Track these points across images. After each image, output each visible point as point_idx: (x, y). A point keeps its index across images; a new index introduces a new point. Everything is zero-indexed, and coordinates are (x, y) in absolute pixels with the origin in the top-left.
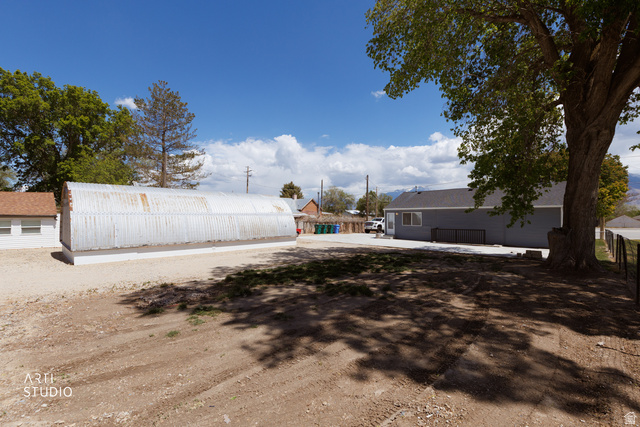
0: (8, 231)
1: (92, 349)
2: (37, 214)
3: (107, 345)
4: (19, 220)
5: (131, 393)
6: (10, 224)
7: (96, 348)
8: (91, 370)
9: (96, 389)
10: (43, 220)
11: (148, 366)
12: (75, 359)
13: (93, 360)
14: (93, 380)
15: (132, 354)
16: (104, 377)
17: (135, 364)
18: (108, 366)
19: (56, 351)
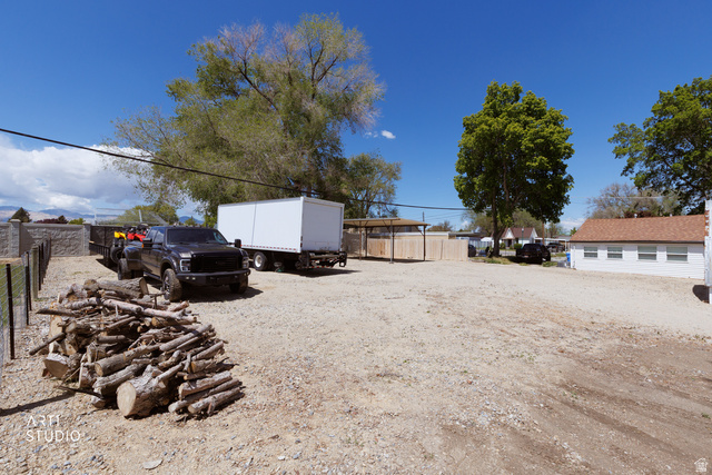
0: (654, 257)
1: (623, 390)
2: (683, 239)
3: (640, 396)
4: (664, 246)
5: (606, 449)
6: (655, 249)
7: (627, 391)
8: (597, 405)
9: (583, 421)
10: (690, 247)
11: (656, 441)
12: (598, 389)
13: (612, 399)
14: (591, 413)
15: (655, 418)
16: (602, 419)
17: (645, 429)
18: (615, 412)
19: (593, 374)
